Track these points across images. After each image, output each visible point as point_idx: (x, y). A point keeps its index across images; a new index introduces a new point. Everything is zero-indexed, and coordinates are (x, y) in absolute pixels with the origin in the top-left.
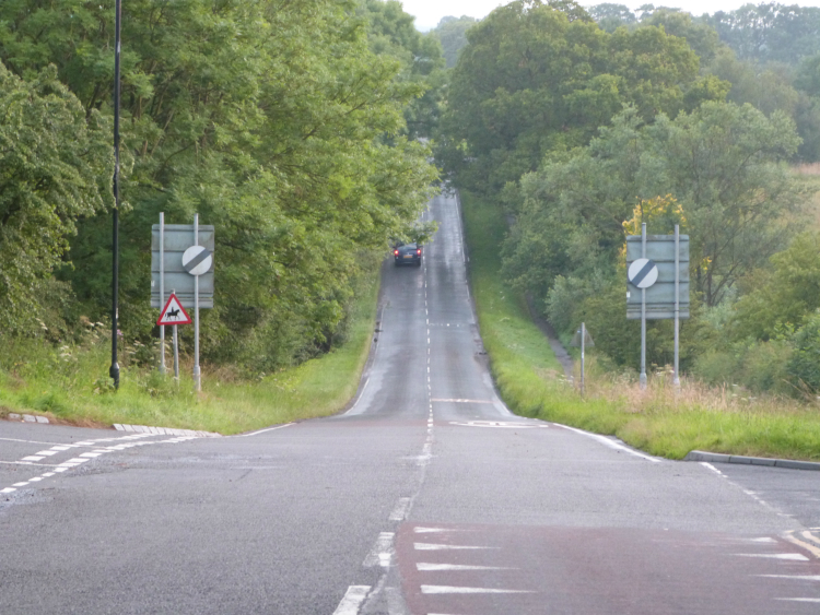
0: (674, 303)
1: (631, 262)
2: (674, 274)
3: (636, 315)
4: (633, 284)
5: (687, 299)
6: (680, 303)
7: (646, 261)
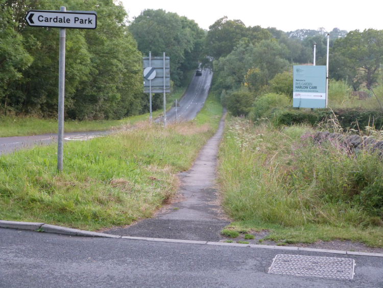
0: (163, 86)
1: (145, 69)
2: (163, 74)
3: (147, 91)
4: (146, 78)
5: (169, 85)
6: (166, 86)
7: (151, 68)
